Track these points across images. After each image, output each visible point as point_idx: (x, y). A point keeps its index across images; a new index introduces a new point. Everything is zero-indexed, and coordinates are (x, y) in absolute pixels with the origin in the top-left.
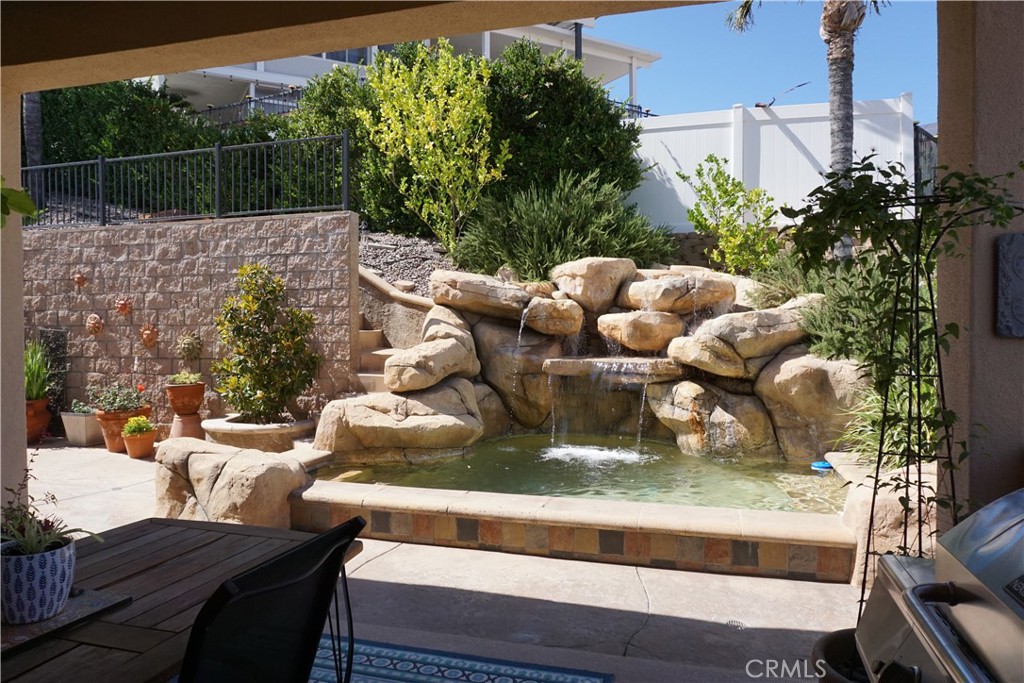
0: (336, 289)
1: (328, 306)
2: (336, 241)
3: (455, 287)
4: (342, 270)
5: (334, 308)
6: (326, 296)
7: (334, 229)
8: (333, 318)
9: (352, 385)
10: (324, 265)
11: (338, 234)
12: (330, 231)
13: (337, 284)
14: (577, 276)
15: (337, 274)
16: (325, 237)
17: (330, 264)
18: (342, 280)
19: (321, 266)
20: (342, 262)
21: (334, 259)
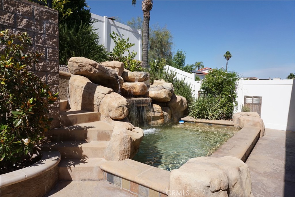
0: (48, 60)
1: (43, 71)
2: (50, 27)
3: (95, 67)
4: (54, 48)
5: (47, 73)
6: (42, 64)
7: (47, 19)
8: (47, 80)
9: (63, 122)
10: (40, 41)
11: (51, 24)
12: (45, 19)
13: (50, 57)
14: (116, 67)
15: (50, 50)
16: (40, 22)
17: (44, 42)
18: (54, 55)
19: (37, 42)
20: (54, 42)
21: (48, 40)
